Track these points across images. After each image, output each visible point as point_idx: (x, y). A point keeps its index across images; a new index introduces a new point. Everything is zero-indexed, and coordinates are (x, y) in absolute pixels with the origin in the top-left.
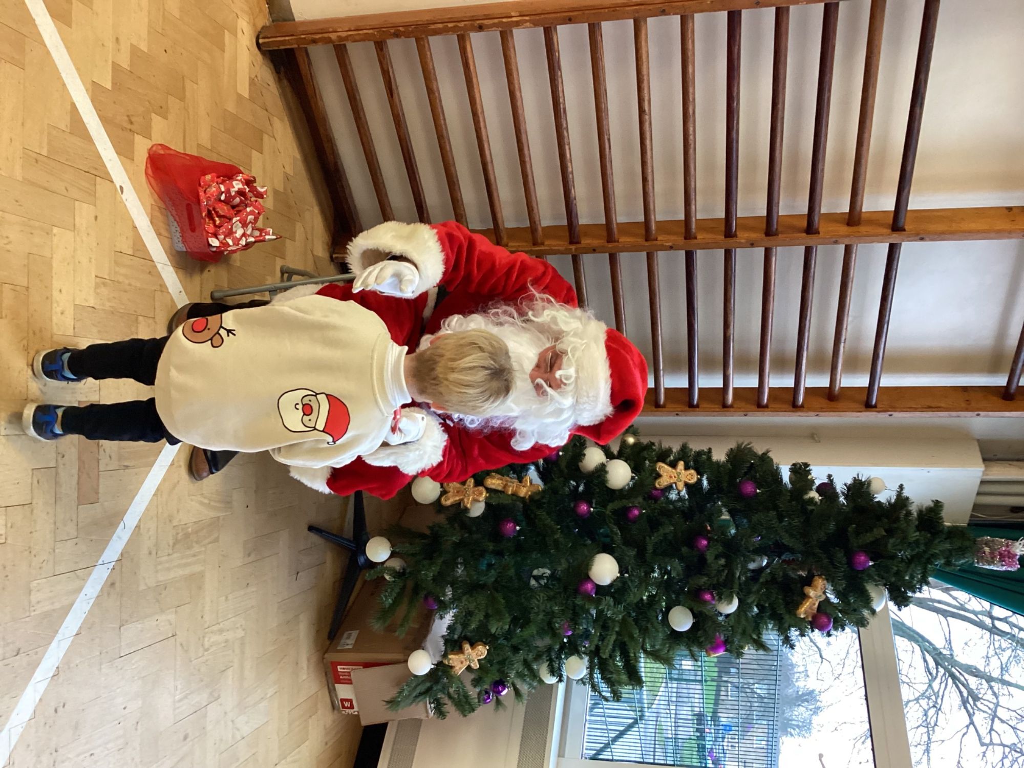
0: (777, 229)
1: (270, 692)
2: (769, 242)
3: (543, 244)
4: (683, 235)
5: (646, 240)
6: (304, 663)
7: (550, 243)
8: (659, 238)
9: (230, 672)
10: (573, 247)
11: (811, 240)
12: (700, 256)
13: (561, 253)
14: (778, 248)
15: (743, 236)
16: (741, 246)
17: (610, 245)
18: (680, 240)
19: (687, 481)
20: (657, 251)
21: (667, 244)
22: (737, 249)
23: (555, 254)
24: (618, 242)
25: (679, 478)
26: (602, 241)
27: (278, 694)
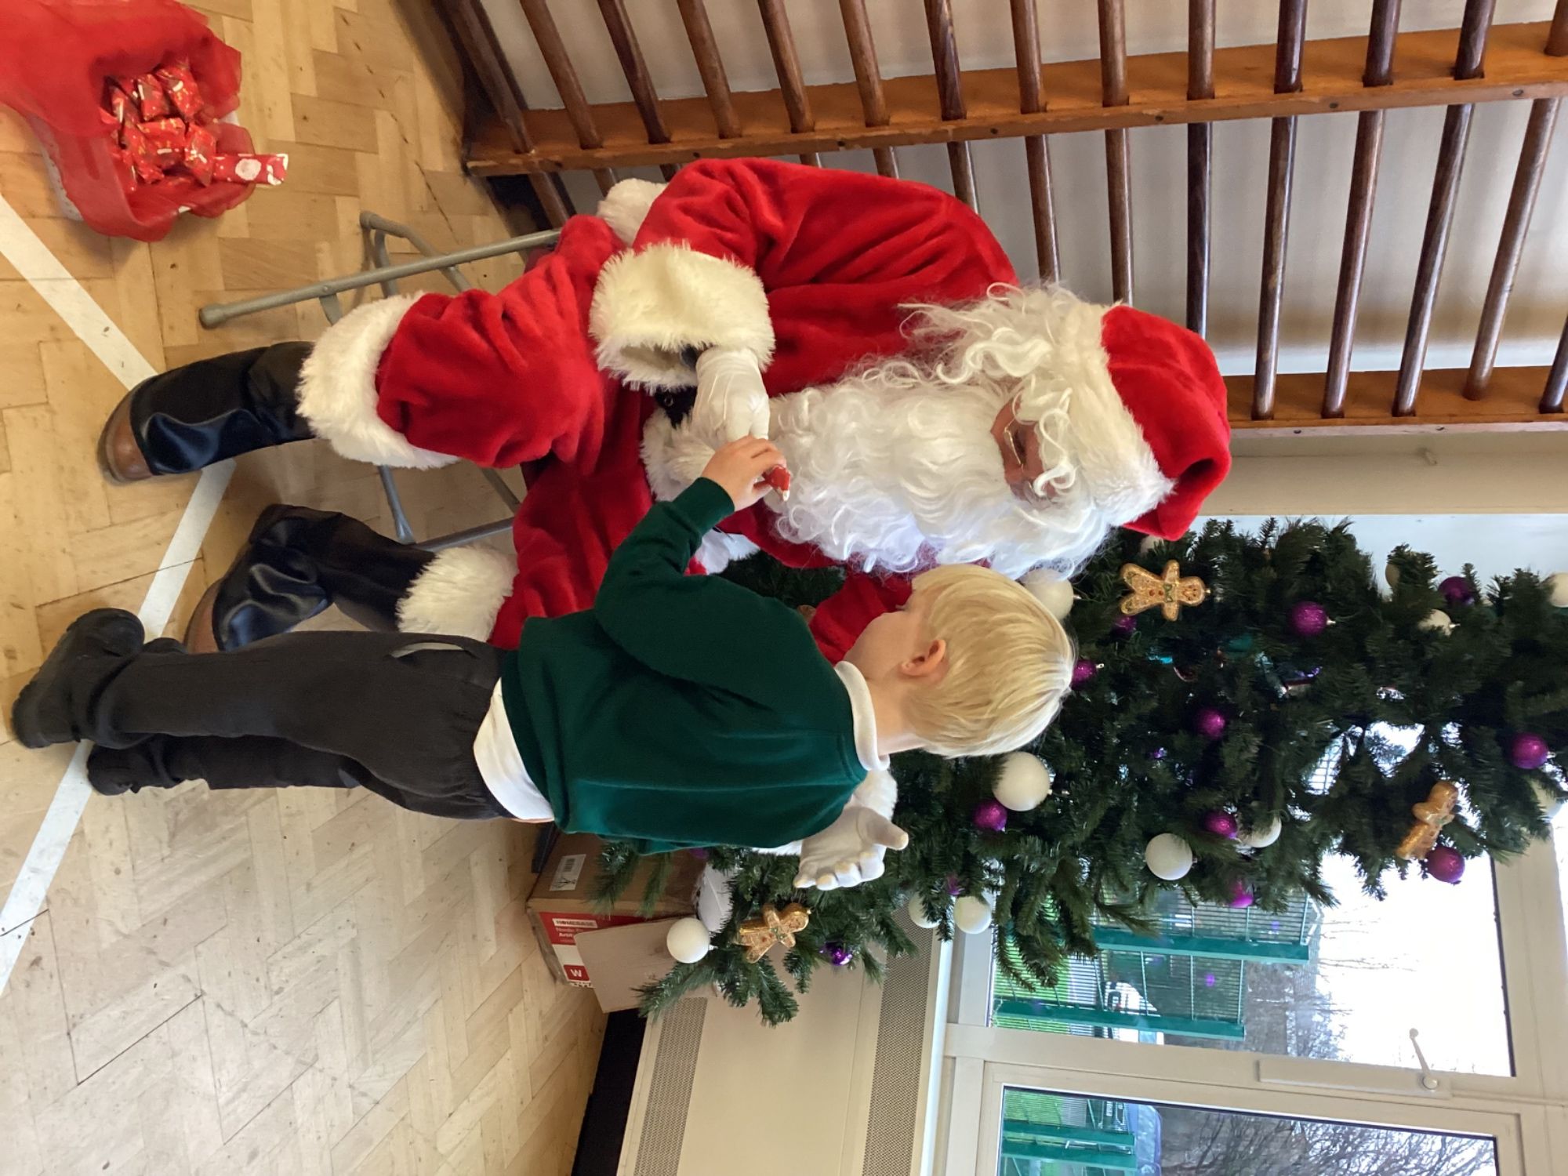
0: (1390, 70)
1: (423, 1007)
2: (1368, 98)
3: (886, 123)
4: (1186, 90)
5: (1106, 104)
6: (488, 929)
7: (903, 119)
8: (1132, 100)
9: (334, 1009)
10: (950, 127)
11: (1462, 93)
12: (1219, 133)
13: (927, 140)
14: (1389, 111)
15: (1315, 86)
16: (1310, 109)
17: (1030, 118)
18: (1176, 100)
19: (1184, 600)
20: (1127, 127)
21: (1150, 112)
22: (1300, 118)
23: (912, 143)
24: (1045, 111)
25: (1167, 595)
26: (1011, 111)
27: (440, 1002)
